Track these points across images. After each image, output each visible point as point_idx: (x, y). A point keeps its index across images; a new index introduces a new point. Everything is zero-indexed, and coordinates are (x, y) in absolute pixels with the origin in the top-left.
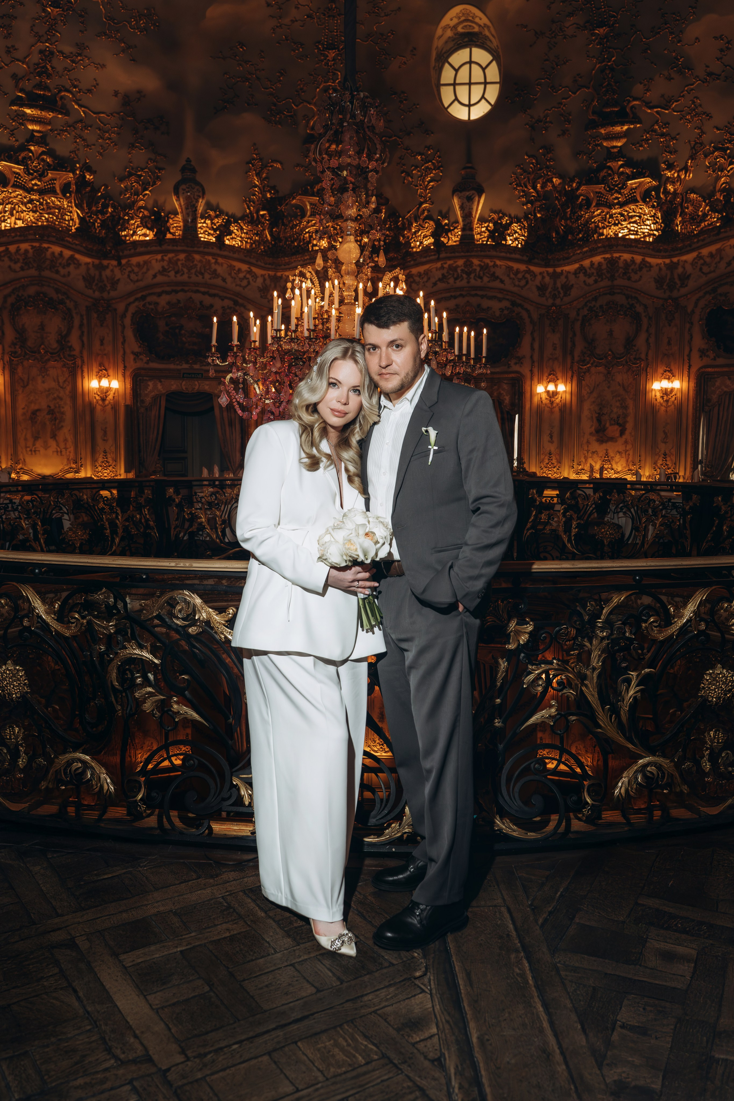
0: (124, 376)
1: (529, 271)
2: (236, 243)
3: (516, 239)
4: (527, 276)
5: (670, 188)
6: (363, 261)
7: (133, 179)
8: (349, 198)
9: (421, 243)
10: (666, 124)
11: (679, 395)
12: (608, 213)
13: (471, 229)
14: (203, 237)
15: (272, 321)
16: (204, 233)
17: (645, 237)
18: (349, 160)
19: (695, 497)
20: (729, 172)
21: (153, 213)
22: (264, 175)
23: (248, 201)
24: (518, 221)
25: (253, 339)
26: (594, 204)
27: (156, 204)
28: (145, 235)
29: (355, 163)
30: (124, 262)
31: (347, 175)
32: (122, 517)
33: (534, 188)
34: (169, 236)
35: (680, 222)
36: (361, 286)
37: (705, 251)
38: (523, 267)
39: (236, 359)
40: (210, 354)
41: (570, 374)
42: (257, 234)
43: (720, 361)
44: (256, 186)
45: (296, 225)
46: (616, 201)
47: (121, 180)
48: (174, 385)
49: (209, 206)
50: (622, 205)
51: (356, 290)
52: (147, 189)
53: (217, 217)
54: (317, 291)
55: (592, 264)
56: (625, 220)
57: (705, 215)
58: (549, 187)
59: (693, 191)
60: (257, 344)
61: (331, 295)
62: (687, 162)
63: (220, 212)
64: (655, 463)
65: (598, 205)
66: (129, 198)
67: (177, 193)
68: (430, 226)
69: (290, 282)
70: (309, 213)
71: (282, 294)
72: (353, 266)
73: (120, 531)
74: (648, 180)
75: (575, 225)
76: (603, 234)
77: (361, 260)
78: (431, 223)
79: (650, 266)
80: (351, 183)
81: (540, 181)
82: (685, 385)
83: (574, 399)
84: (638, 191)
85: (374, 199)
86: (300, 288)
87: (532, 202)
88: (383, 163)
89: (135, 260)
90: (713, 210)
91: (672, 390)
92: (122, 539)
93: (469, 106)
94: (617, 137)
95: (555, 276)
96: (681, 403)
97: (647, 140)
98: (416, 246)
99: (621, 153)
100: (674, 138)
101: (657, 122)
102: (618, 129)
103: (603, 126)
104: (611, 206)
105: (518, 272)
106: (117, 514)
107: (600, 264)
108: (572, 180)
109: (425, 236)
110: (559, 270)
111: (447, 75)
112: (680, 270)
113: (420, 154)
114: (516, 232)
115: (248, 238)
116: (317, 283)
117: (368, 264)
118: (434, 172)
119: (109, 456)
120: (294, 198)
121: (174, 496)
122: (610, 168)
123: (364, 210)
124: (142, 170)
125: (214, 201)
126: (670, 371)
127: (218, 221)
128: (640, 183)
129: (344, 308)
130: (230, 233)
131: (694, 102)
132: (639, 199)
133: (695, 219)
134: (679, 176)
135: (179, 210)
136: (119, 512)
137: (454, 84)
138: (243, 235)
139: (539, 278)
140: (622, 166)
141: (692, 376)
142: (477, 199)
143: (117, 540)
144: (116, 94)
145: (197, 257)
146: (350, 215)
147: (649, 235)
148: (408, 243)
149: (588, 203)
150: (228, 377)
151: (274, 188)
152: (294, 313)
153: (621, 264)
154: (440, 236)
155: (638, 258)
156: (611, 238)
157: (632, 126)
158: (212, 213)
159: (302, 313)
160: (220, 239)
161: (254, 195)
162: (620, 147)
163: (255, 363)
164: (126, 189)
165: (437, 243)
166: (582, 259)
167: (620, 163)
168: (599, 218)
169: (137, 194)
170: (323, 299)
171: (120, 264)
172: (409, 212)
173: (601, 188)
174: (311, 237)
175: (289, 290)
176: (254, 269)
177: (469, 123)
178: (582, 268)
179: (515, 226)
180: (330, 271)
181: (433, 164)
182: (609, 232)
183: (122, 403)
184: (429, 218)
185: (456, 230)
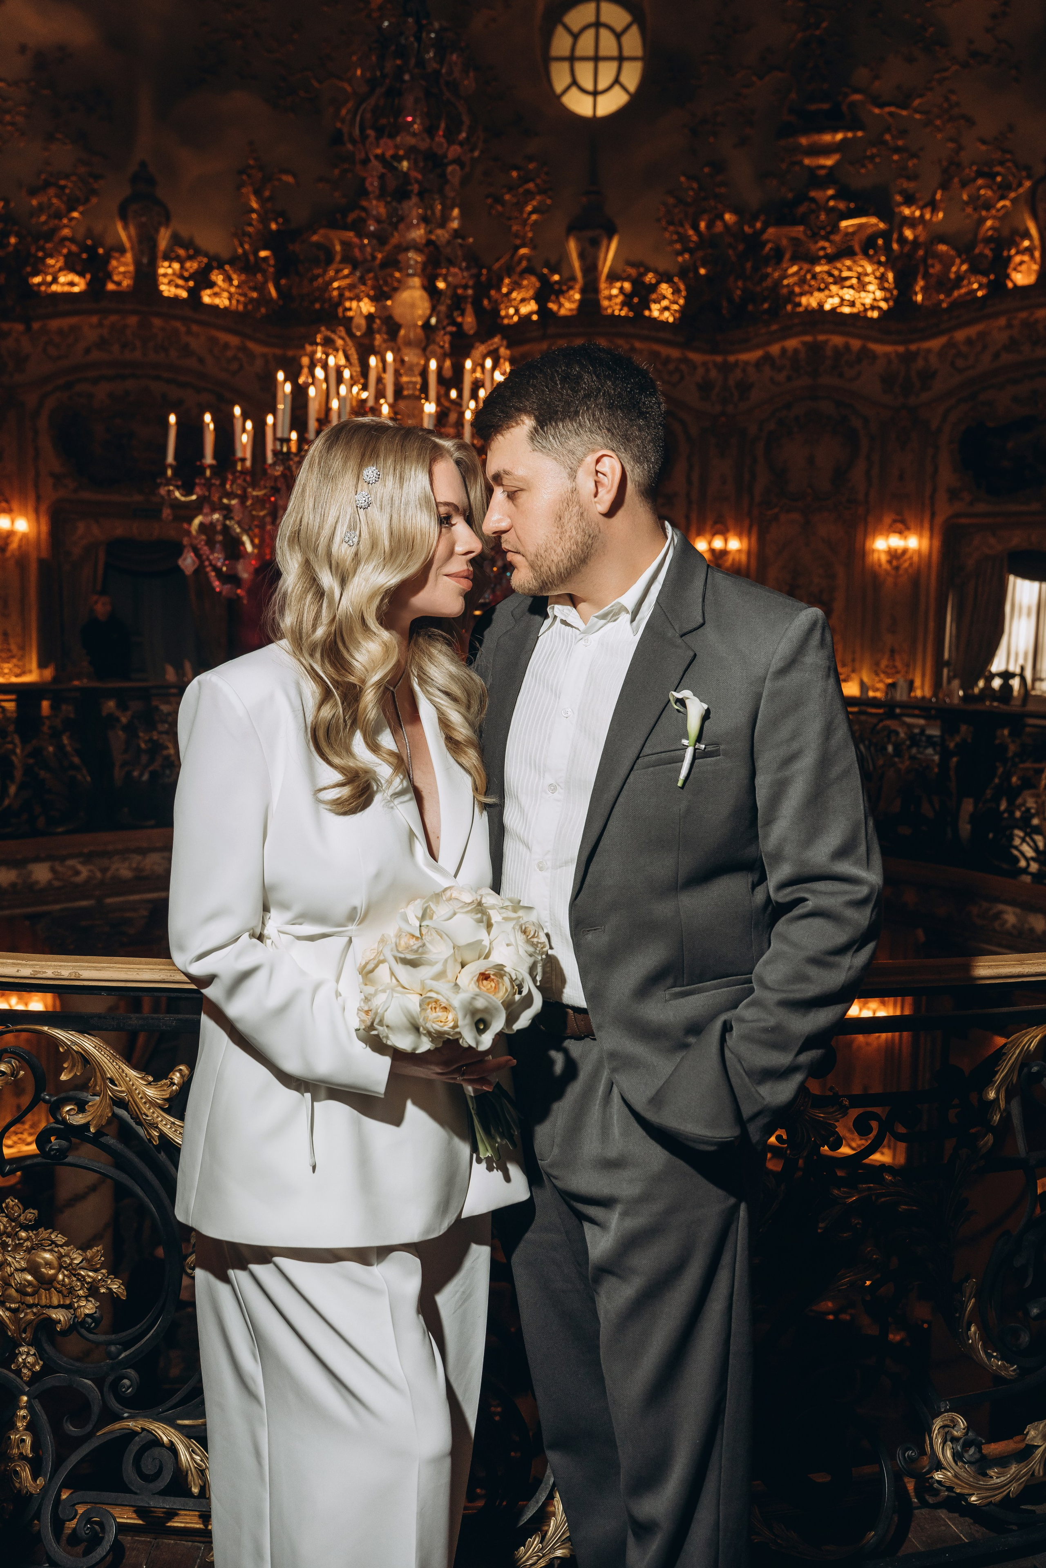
0: (37, 511)
1: (685, 360)
2: (223, 302)
3: (666, 308)
4: (683, 367)
5: (908, 234)
6: (437, 322)
7: (52, 191)
8: (414, 210)
9: (517, 311)
10: (903, 133)
11: (916, 559)
12: (808, 271)
13: (596, 290)
14: (167, 290)
15: (275, 425)
16: (169, 283)
17: (866, 310)
18: (412, 141)
19: (964, 728)
20: (998, 210)
21: (85, 248)
22: (267, 194)
23: (240, 235)
24: (669, 280)
25: (239, 454)
26: (788, 256)
27: (89, 233)
28: (72, 284)
29: (424, 145)
30: (36, 326)
31: (409, 168)
32: (22, 750)
33: (696, 228)
34: (111, 286)
35: (922, 289)
36: (433, 364)
37: (960, 335)
38: (675, 353)
39: (209, 490)
40: (164, 481)
41: (747, 523)
42: (254, 289)
43: (981, 507)
44: (253, 211)
45: (316, 277)
46: (821, 253)
47: (33, 192)
48: (119, 529)
49: (176, 240)
50: (831, 259)
51: (424, 373)
52: (75, 210)
53: (190, 258)
54: (354, 374)
55: (784, 351)
56: (835, 283)
57: (960, 278)
58: (719, 227)
59: (942, 240)
60: (248, 463)
61: (379, 380)
62: (935, 194)
63: (195, 252)
64: (877, 664)
65: (794, 260)
66: (45, 223)
67: (124, 218)
68: (531, 283)
69: (306, 355)
70: (338, 258)
71: (292, 377)
72: (419, 331)
73: (18, 774)
74: (873, 220)
75: (758, 289)
76: (799, 304)
77: (433, 321)
78: (533, 279)
79: (873, 357)
80: (417, 181)
81: (706, 217)
82: (925, 544)
83: (753, 562)
84: (857, 238)
85: (456, 212)
86: (325, 367)
87: (691, 251)
88: (472, 150)
89: (55, 324)
90: (974, 270)
91: (905, 551)
92: (22, 787)
93: (595, 93)
94: (826, 150)
95: (726, 368)
96: (919, 571)
97: (872, 158)
98: (509, 314)
99: (831, 177)
100: (914, 156)
101: (888, 129)
102: (827, 138)
103: (806, 132)
104: (814, 260)
105: (668, 360)
106: (15, 746)
107: (796, 351)
108: (755, 218)
109: (523, 300)
110: (732, 359)
111: (561, 43)
112: (920, 363)
113: (517, 168)
114: (664, 297)
115: (240, 295)
116: (354, 357)
117: (444, 328)
118: (538, 198)
119: (11, 641)
120: (315, 233)
121: (118, 713)
122: (813, 200)
123: (439, 232)
124: (67, 177)
125: (184, 233)
126: (903, 522)
127: (192, 266)
128: (861, 226)
129: (402, 405)
130: (211, 285)
131: (947, 99)
132: (857, 248)
133: (945, 284)
134: (922, 216)
135: (127, 245)
136: (17, 740)
137: (572, 59)
138: (233, 290)
139: (701, 371)
140: (832, 197)
141: (937, 529)
142: (605, 243)
143: (12, 790)
144: (23, 49)
145: (157, 322)
146: (414, 240)
147: (873, 308)
148: (496, 312)
149: (778, 256)
150: (197, 521)
151: (282, 214)
152: (314, 409)
153: (829, 352)
154: (548, 300)
155: (856, 344)
156: (813, 311)
157: (850, 135)
158: (182, 252)
159: (328, 409)
160: (194, 293)
161: (250, 225)
162: (831, 168)
163: (243, 498)
164: (41, 208)
165: (543, 310)
166: (769, 343)
167: (830, 192)
168: (795, 279)
169: (58, 216)
170: (365, 388)
171: (29, 329)
172: (498, 260)
173: (798, 231)
174: (341, 295)
175: (305, 371)
176: (251, 345)
177: (594, 122)
178: (767, 358)
179: (665, 289)
180: (378, 339)
181: (537, 185)
182: (811, 301)
183: (33, 556)
184: (530, 270)
185: (571, 293)
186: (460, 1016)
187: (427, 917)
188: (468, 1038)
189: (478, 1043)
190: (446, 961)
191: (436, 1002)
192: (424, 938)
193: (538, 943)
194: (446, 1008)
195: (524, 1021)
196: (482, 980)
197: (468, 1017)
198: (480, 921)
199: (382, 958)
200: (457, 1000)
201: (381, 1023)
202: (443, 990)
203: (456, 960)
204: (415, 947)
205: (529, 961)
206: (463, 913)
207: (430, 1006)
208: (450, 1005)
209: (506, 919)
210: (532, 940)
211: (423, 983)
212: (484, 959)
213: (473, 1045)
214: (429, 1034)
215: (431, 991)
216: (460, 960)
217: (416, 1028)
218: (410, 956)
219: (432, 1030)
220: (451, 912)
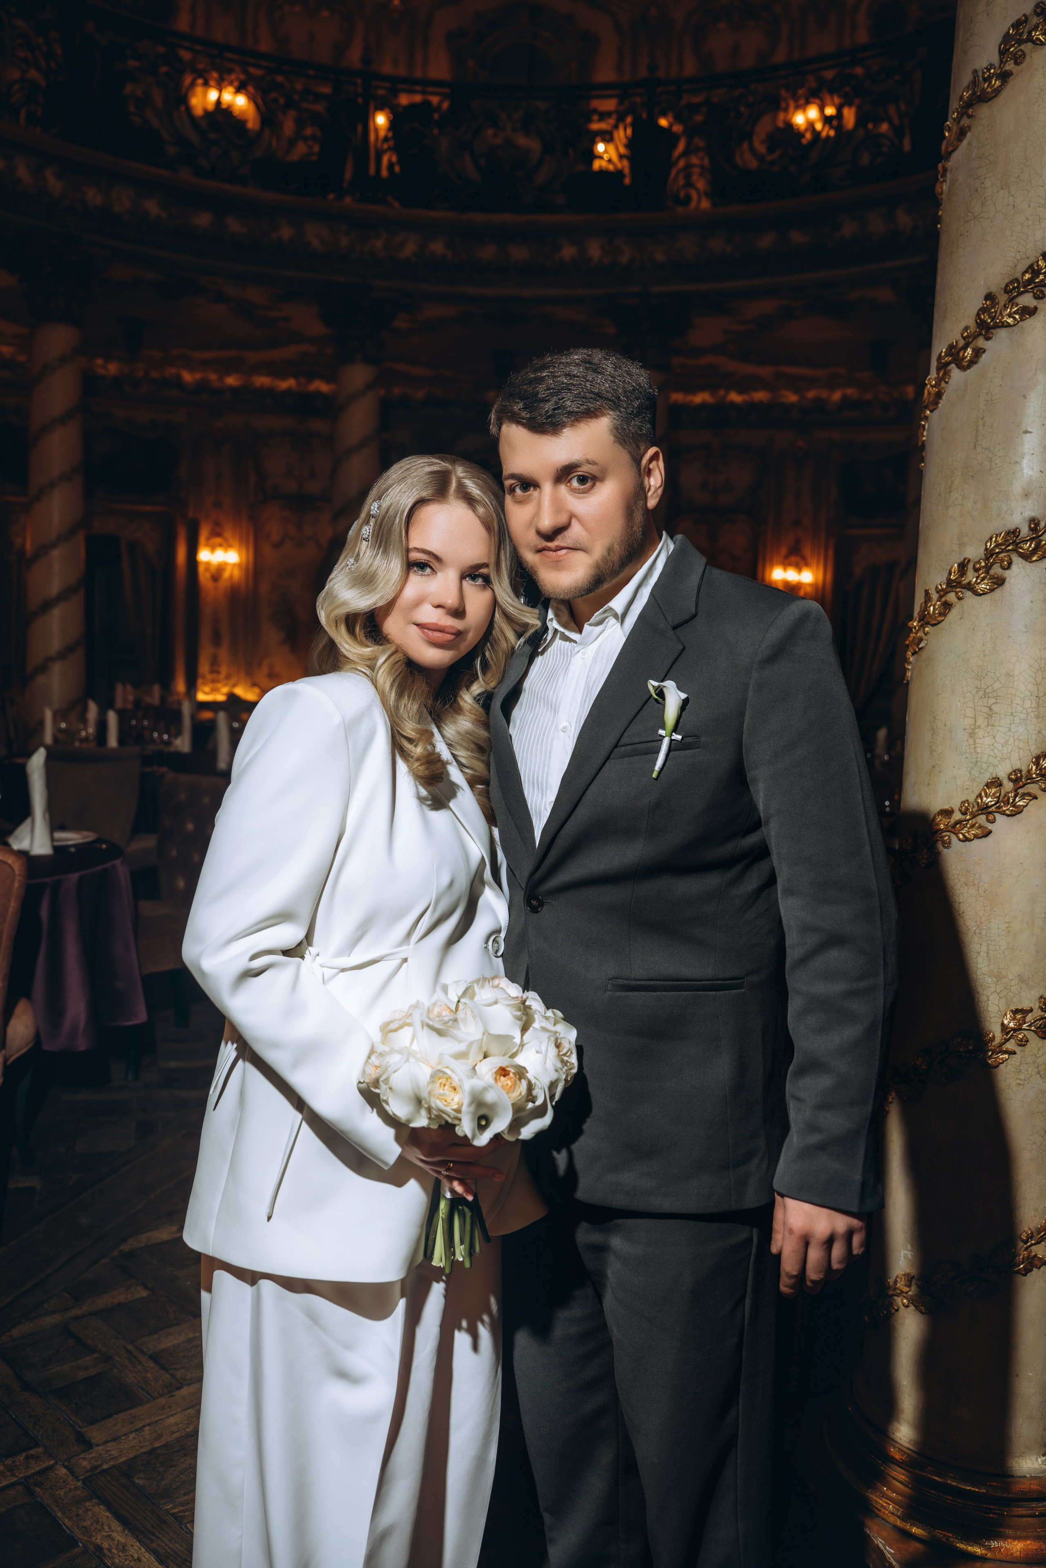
186: (466, 1101)
187: (468, 995)
188: (466, 1127)
189: (474, 1136)
190: (471, 1043)
191: (447, 1079)
192: (458, 1013)
193: (567, 1061)
194: (455, 1089)
195: (527, 1132)
196: (501, 1075)
197: (474, 1105)
198: (520, 1019)
199: (408, 1021)
200: (469, 1084)
201: (387, 1080)
202: (458, 1071)
203: (481, 1047)
204: (446, 1019)
205: (554, 1076)
206: (504, 1005)
207: (440, 1081)
208: (460, 1087)
209: (544, 1029)
210: (563, 1057)
211: (441, 1055)
212: (510, 1057)
213: (470, 1136)
214: (429, 1110)
215: (447, 1067)
216: (484, 1049)
217: (418, 1101)
218: (437, 1026)
219: (433, 1105)
220: (493, 1000)
